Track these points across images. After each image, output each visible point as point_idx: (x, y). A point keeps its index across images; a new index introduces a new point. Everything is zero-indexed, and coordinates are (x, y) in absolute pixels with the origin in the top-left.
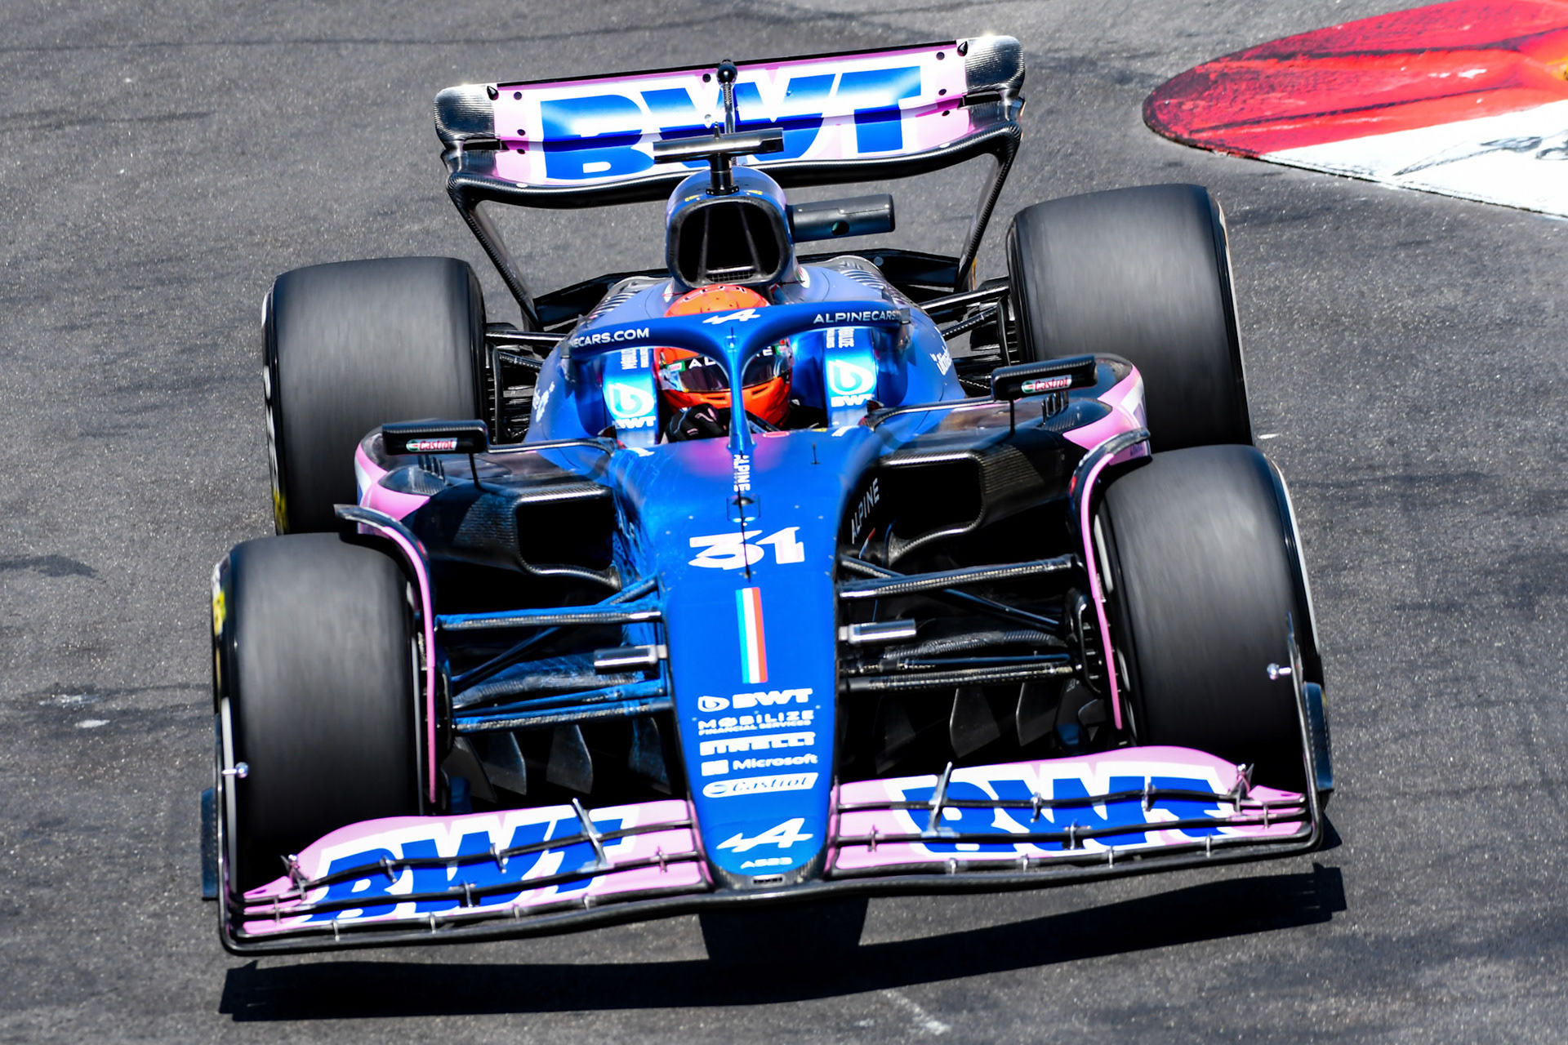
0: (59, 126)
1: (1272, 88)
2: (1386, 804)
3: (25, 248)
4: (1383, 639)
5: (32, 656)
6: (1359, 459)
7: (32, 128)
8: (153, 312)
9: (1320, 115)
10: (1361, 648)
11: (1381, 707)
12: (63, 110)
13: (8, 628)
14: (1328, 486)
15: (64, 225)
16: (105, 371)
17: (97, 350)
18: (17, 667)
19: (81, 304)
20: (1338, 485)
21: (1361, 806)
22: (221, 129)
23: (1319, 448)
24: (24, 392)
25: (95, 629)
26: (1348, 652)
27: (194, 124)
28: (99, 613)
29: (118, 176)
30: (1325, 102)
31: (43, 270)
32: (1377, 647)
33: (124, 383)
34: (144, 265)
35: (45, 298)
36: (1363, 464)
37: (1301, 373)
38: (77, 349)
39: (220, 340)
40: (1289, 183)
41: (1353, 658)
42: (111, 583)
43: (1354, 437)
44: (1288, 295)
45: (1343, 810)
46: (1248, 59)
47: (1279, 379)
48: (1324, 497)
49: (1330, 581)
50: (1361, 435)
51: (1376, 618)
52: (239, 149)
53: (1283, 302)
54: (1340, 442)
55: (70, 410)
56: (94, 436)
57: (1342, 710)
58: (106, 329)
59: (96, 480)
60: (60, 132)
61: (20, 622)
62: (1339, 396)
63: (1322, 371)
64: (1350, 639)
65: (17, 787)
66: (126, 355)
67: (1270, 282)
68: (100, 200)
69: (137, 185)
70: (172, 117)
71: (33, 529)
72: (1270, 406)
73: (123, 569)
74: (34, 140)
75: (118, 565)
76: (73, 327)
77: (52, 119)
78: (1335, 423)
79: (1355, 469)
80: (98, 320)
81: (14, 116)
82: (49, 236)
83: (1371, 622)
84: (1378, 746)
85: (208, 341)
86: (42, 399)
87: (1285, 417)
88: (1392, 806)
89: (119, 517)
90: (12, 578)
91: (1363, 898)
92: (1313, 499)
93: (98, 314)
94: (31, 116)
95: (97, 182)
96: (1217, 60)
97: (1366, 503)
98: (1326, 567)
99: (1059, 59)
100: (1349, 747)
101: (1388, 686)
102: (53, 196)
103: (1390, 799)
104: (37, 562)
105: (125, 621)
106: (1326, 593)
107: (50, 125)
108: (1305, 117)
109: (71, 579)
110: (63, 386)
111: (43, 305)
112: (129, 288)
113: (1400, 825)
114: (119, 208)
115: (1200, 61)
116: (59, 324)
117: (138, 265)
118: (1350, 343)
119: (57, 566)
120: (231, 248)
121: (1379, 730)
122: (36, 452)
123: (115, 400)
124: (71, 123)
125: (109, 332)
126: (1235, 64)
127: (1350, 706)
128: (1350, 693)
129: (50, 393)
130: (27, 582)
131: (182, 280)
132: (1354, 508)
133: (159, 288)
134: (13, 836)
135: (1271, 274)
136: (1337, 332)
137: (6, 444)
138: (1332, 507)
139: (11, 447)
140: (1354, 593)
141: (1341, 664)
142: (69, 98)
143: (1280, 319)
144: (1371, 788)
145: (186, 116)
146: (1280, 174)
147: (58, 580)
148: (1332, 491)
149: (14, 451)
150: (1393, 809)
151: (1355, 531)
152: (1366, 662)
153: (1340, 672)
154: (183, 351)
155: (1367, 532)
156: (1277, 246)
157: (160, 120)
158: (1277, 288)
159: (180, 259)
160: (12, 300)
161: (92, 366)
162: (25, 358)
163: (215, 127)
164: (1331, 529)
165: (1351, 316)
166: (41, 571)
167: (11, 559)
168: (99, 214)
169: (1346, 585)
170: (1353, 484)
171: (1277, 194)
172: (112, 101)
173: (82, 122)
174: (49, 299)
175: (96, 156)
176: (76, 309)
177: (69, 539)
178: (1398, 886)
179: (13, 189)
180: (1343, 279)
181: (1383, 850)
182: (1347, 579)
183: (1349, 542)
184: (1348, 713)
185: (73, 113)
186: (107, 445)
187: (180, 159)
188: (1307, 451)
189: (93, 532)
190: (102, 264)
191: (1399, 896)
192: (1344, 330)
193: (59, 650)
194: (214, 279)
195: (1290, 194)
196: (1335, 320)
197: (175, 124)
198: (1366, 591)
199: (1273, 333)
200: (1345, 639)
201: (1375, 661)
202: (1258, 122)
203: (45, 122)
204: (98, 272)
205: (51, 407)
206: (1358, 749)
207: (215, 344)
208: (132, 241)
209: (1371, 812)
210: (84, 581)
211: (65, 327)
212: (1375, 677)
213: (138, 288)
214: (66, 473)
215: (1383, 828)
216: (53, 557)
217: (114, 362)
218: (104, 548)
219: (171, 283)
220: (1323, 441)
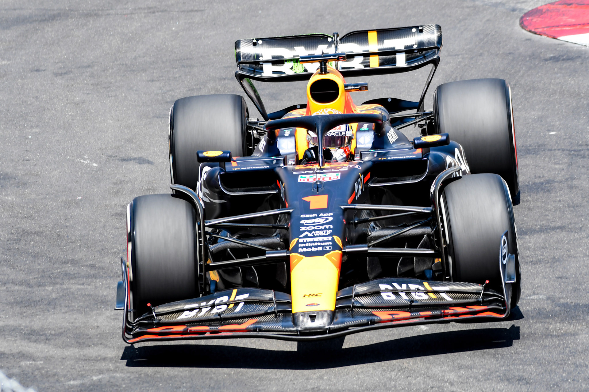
0: (154, 12)
1: (564, 15)
2: (582, 259)
3: (139, 53)
4: (586, 203)
5: (131, 191)
6: (583, 142)
7: (145, 13)
8: (180, 76)
9: (579, 25)
10: (578, 206)
11: (583, 226)
12: (155, 7)
13: (123, 181)
14: (571, 151)
15: (153, 46)
16: (162, 96)
17: (160, 89)
18: (125, 194)
19: (156, 73)
20: (575, 151)
21: (573, 259)
22: (208, 16)
23: (570, 138)
24: (135, 102)
25: (153, 183)
26: (573, 207)
27: (199, 14)
28: (154, 177)
29: (172, 30)
30: (581, 20)
31: (144, 61)
32: (583, 206)
33: (169, 100)
34: (179, 60)
35: (144, 70)
36: (584, 144)
37: (565, 112)
38: (154, 88)
39: (202, 87)
40: (567, 47)
41: (575, 209)
42: (159, 167)
43: (582, 134)
44: (563, 86)
45: (567, 260)
46: (557, 5)
47: (558, 114)
48: (570, 154)
49: (570, 183)
50: (584, 134)
51: (584, 196)
52: (213, 23)
53: (561, 88)
54: (577, 136)
55: (150, 109)
56: (157, 117)
57: (570, 227)
58: (164, 82)
59: (156, 132)
60: (154, 15)
61: (127, 179)
62: (578, 120)
63: (573, 112)
64: (574, 203)
65: (122, 234)
66: (170, 91)
67: (558, 81)
68: (165, 38)
69: (178, 33)
70: (192, 11)
71: (134, 148)
72: (554, 123)
73: (163, 163)
74: (145, 17)
75: (162, 161)
76: (153, 81)
77: (152, 10)
78: (576, 129)
79: (581, 145)
80: (161, 79)
81: (139, 9)
82: (147, 49)
83: (582, 197)
84: (581, 239)
85: (198, 87)
86: (141, 104)
87: (559, 127)
88: (584, 260)
89: (164, 145)
90: (126, 164)
91: (571, 290)
92: (566, 155)
93: (162, 76)
94: (144, 9)
95: (165, 32)
96: (546, 5)
97: (584, 157)
98: (568, 178)
99: (492, 3)
100: (571, 239)
101: (586, 219)
102: (150, 36)
103: (583, 257)
104: (135, 159)
105: (162, 180)
106: (568, 187)
107: (150, 12)
108: (574, 25)
109: (146, 165)
110: (148, 101)
111: (143, 73)
112: (173, 68)
113: (586, 266)
114: (172, 41)
115: (540, 5)
116: (149, 79)
117: (177, 60)
118: (583, 102)
119: (141, 161)
120: (208, 56)
121: (582, 234)
122: (137, 122)
123: (165, 106)
124: (158, 12)
125: (165, 83)
126: (552, 6)
127: (572, 225)
128: (573, 221)
129: (143, 103)
130: (131, 166)
131: (191, 66)
132: (580, 158)
133: (183, 68)
134: (120, 251)
135: (558, 78)
136: (579, 99)
137: (128, 119)
138: (572, 158)
139: (129, 120)
140: (577, 187)
141: (571, 211)
142: (158, 3)
143: (560, 93)
144: (577, 254)
145: (197, 11)
146: (564, 44)
147: (141, 166)
148: (573, 152)
149: (130, 121)
150: (584, 261)
151: (579, 167)
152: (579, 211)
153: (570, 214)
154: (189, 90)
155: (583, 167)
156: (561, 69)
157: (188, 12)
158: (560, 83)
159: (191, 59)
160: (133, 71)
161: (158, 94)
162: (136, 90)
163: (206, 15)
164: (571, 165)
165: (584, 93)
166: (136, 162)
167: (126, 158)
168: (165, 43)
169: (575, 185)
170: (580, 150)
171: (563, 51)
172: (172, 5)
173: (162, 11)
174: (146, 71)
175: (165, 23)
176: (155, 74)
177: (146, 152)
178: (584, 287)
179: (136, 33)
180: (582, 81)
181: (580, 274)
182: (575, 182)
183: (577, 170)
184: (572, 228)
185: (159, 8)
186: (161, 121)
187: (193, 25)
188: (565, 139)
189: (154, 150)
190: (164, 59)
191: (584, 290)
192: (581, 98)
193: (140, 189)
194: (202, 66)
195: (567, 51)
196: (579, 95)
197: (193, 13)
198: (581, 187)
199: (557, 98)
200: (573, 203)
201: (582, 210)
202: (558, 26)
203: (149, 11)
204: (163, 62)
205: (144, 107)
206: (574, 240)
207: (200, 88)
208: (175, 52)
209: (577, 262)
210: (150, 166)
211: (150, 81)
212: (582, 216)
213: (176, 68)
214: (147, 129)
215: (580, 267)
216: (140, 158)
217: (166, 93)
218: (157, 155)
219: (187, 67)
220: (571, 135)
